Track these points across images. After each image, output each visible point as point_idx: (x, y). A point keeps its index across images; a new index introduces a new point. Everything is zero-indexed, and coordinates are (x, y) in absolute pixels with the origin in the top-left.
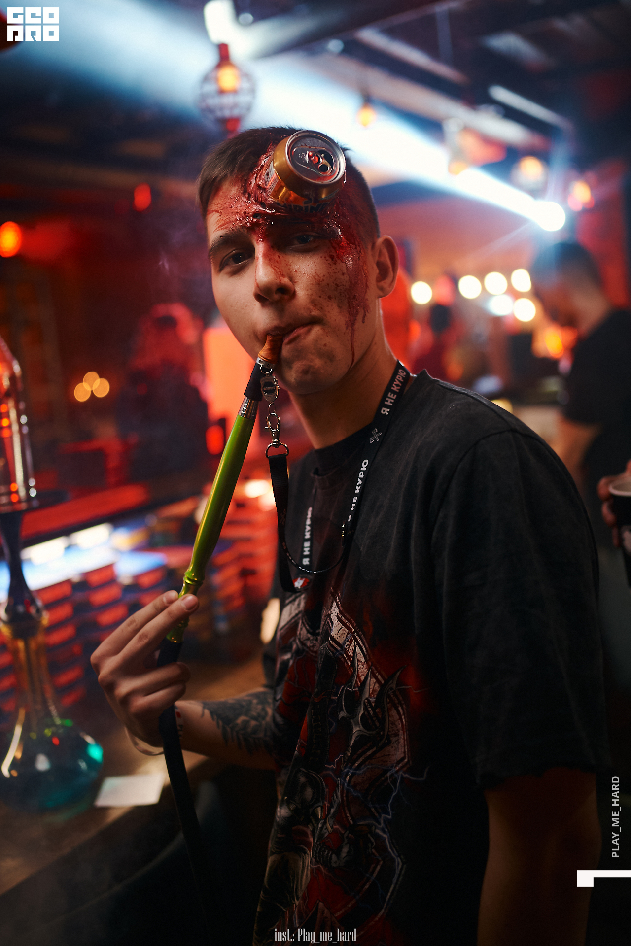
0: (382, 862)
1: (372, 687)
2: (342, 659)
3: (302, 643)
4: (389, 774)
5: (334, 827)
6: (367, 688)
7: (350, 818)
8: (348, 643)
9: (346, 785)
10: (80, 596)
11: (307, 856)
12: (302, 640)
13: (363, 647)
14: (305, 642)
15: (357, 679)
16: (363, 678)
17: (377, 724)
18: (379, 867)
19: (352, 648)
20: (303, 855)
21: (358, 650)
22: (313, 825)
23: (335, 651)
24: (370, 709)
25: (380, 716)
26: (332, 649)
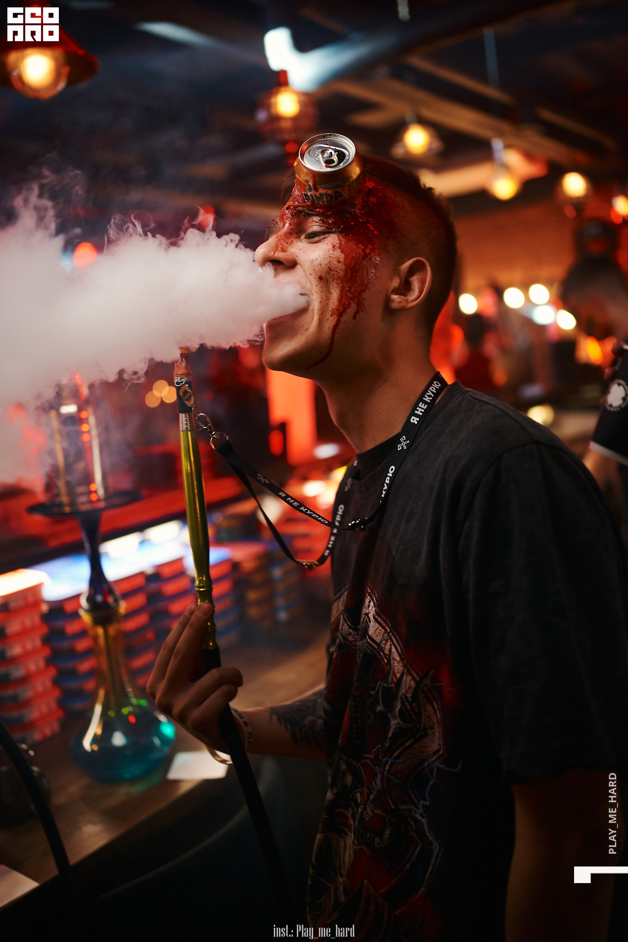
0: (420, 845)
1: (408, 683)
2: (379, 657)
3: (343, 637)
4: (426, 764)
5: (375, 811)
6: (403, 684)
7: (391, 803)
8: (384, 642)
9: (385, 773)
10: (153, 587)
11: (348, 837)
12: (344, 635)
13: (398, 647)
14: (346, 637)
15: (392, 676)
16: (398, 675)
17: (414, 717)
18: (418, 849)
19: (388, 647)
20: (345, 836)
21: (394, 650)
22: (353, 809)
23: (372, 650)
24: (407, 704)
25: (416, 710)
26: (370, 647)
